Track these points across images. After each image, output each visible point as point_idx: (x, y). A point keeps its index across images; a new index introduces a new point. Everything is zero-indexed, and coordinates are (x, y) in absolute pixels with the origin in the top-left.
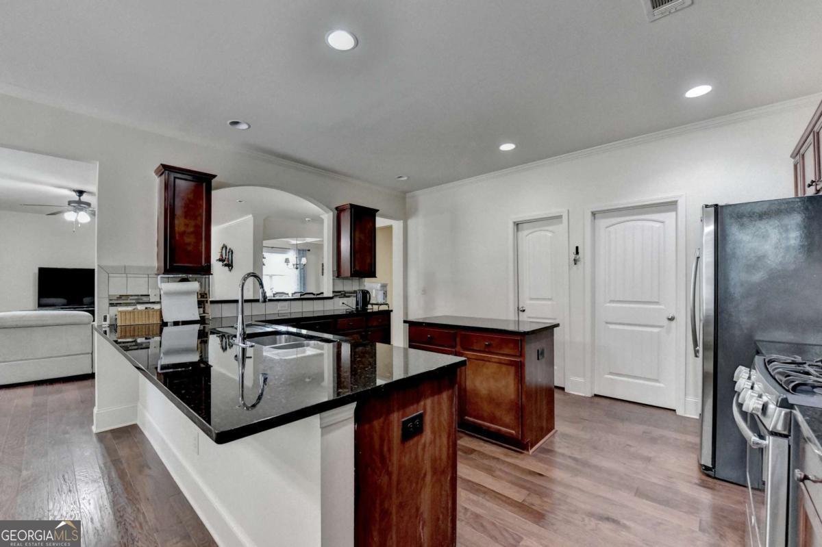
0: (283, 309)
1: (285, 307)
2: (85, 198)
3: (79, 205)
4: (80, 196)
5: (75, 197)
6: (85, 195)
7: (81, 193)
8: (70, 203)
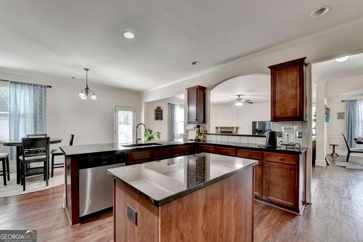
0: (237, 140)
1: (238, 139)
2: (241, 97)
3: (239, 100)
4: (239, 97)
5: (237, 97)
6: (241, 96)
7: (239, 96)
8: (237, 99)
